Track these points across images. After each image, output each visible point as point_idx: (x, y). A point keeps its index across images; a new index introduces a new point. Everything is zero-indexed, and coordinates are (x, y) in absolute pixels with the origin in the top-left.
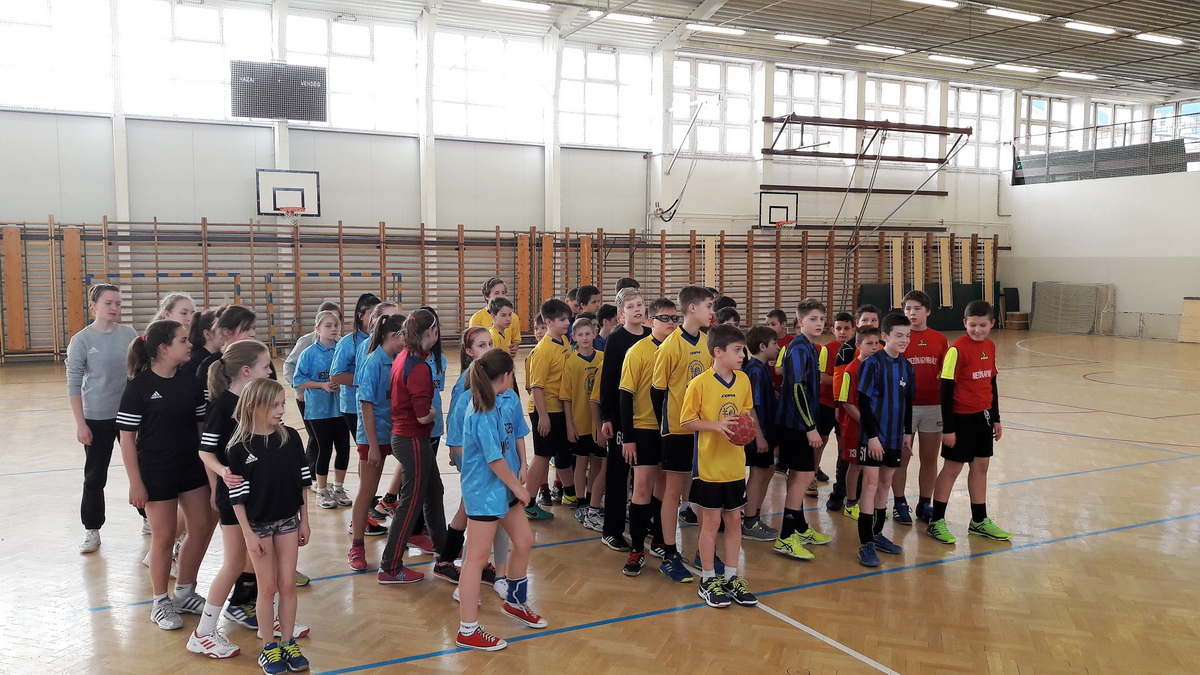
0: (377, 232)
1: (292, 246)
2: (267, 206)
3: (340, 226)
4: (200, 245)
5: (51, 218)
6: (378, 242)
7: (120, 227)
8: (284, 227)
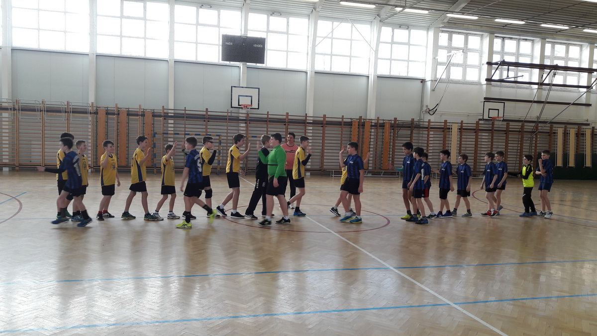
0: (285, 117)
1: (246, 123)
2: (235, 104)
4: (205, 121)
5: (140, 106)
6: (285, 122)
7: (170, 111)
8: (242, 113)
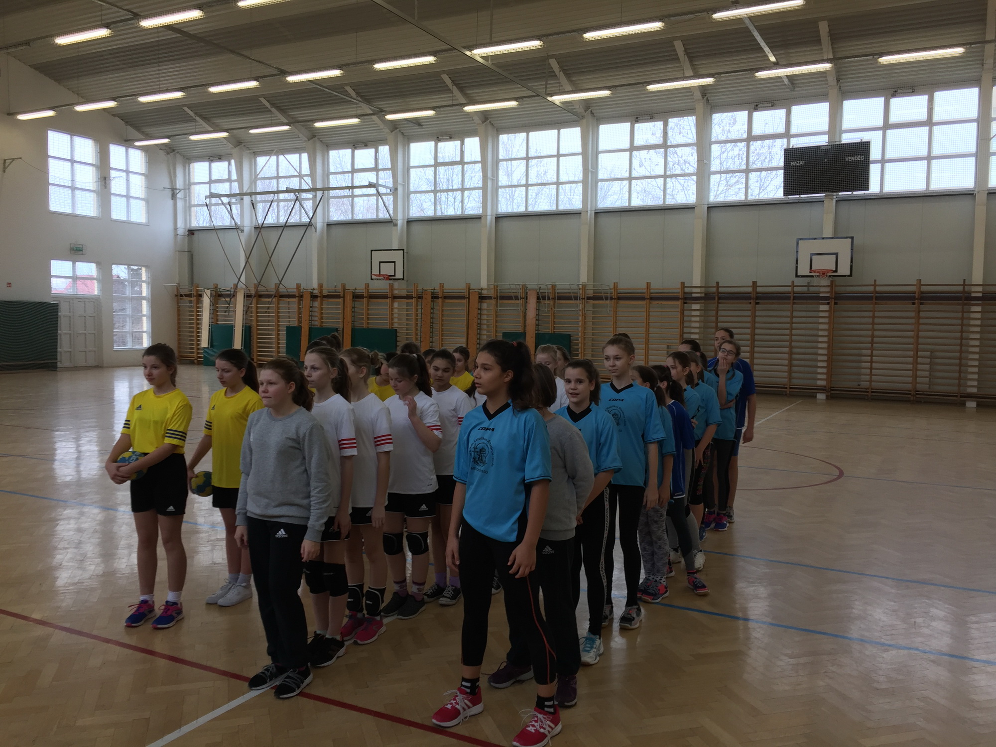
1: (828, 304)
2: (804, 270)
3: (875, 285)
5: (648, 284)
7: (694, 290)
